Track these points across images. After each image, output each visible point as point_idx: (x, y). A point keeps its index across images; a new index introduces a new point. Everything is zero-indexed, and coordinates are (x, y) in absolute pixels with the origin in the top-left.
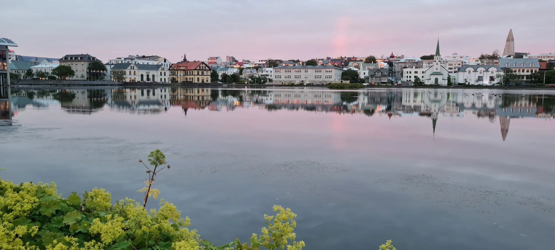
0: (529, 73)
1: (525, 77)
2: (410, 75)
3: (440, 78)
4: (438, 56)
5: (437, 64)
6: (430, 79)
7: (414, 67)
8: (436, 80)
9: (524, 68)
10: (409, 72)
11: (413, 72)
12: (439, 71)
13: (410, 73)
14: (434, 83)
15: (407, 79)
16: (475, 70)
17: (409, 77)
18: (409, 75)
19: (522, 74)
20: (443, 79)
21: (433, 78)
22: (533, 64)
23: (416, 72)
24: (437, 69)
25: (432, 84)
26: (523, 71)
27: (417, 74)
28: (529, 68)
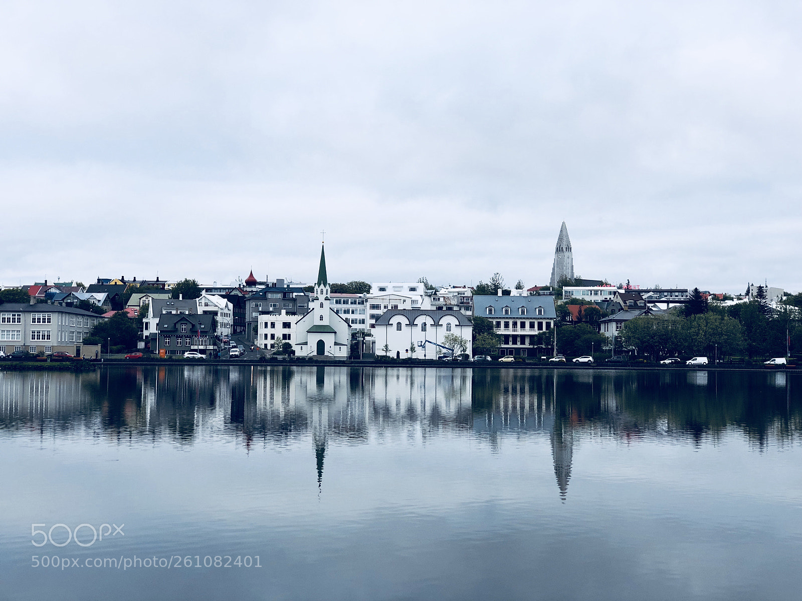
0: (535, 332)
1: (527, 341)
2: (272, 331)
3: (329, 339)
4: (322, 286)
5: (322, 305)
6: (306, 343)
7: (284, 312)
8: (321, 345)
9: (524, 318)
10: (269, 325)
11: (279, 326)
12: (325, 322)
13: (273, 325)
14: (315, 353)
15: (266, 342)
16: (411, 321)
17: (269, 337)
18: (269, 331)
19: (519, 332)
20: (336, 344)
21: (314, 339)
22: (543, 309)
23: (287, 325)
24: (321, 318)
25: (311, 355)
26: (523, 325)
27: (287, 329)
28: (534, 318)
